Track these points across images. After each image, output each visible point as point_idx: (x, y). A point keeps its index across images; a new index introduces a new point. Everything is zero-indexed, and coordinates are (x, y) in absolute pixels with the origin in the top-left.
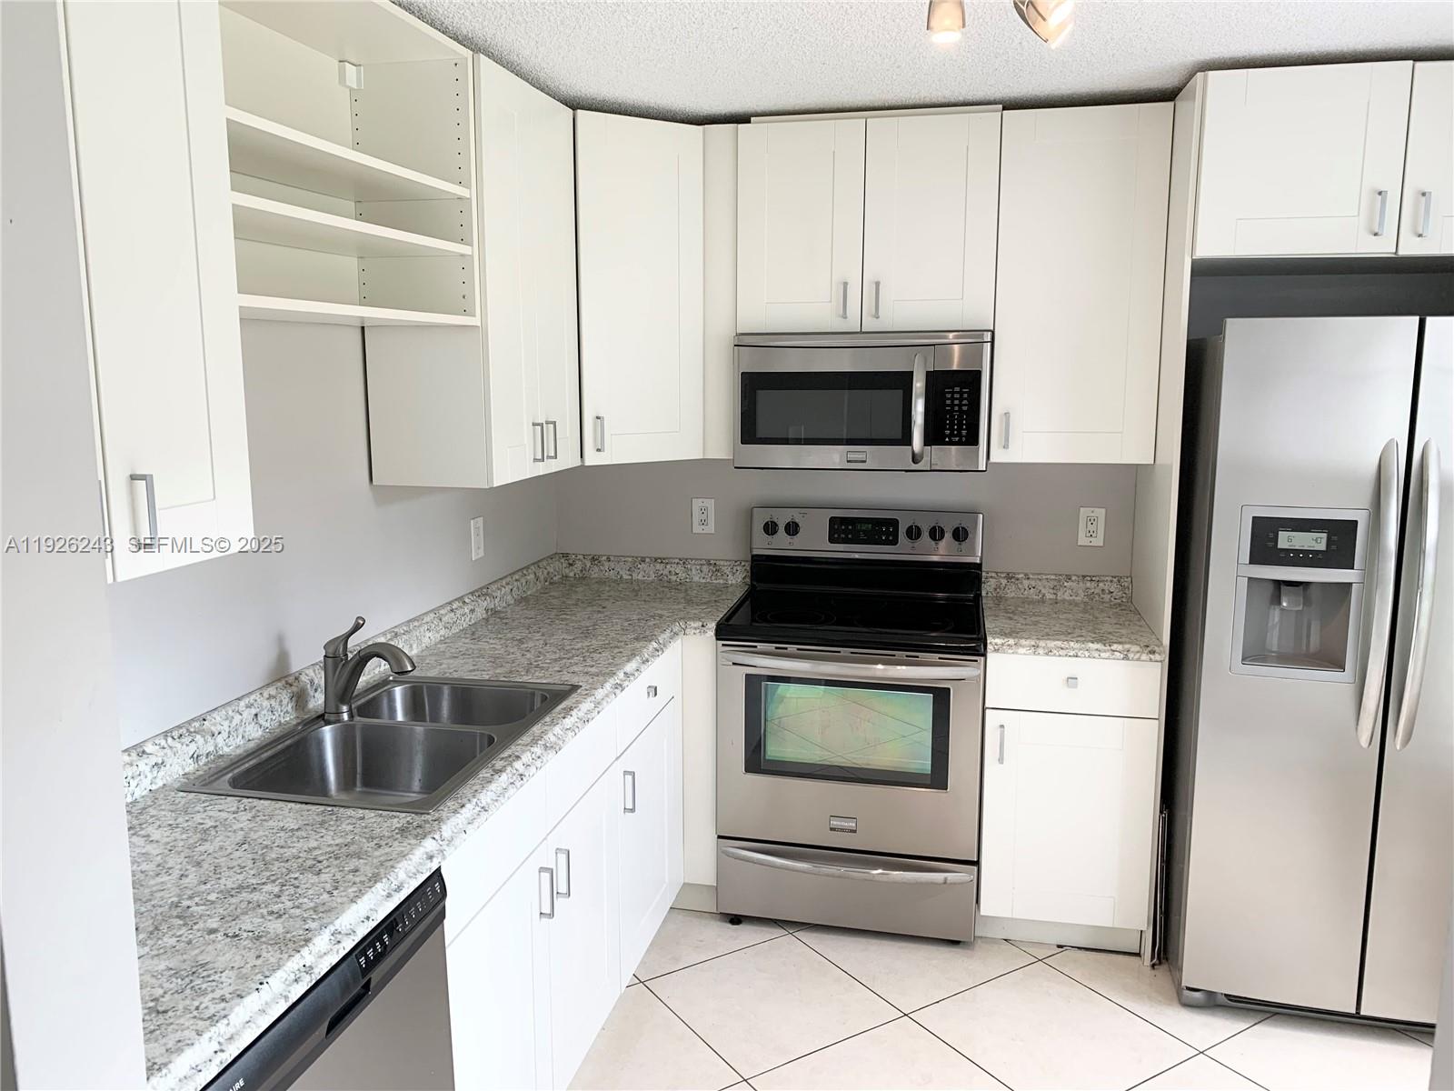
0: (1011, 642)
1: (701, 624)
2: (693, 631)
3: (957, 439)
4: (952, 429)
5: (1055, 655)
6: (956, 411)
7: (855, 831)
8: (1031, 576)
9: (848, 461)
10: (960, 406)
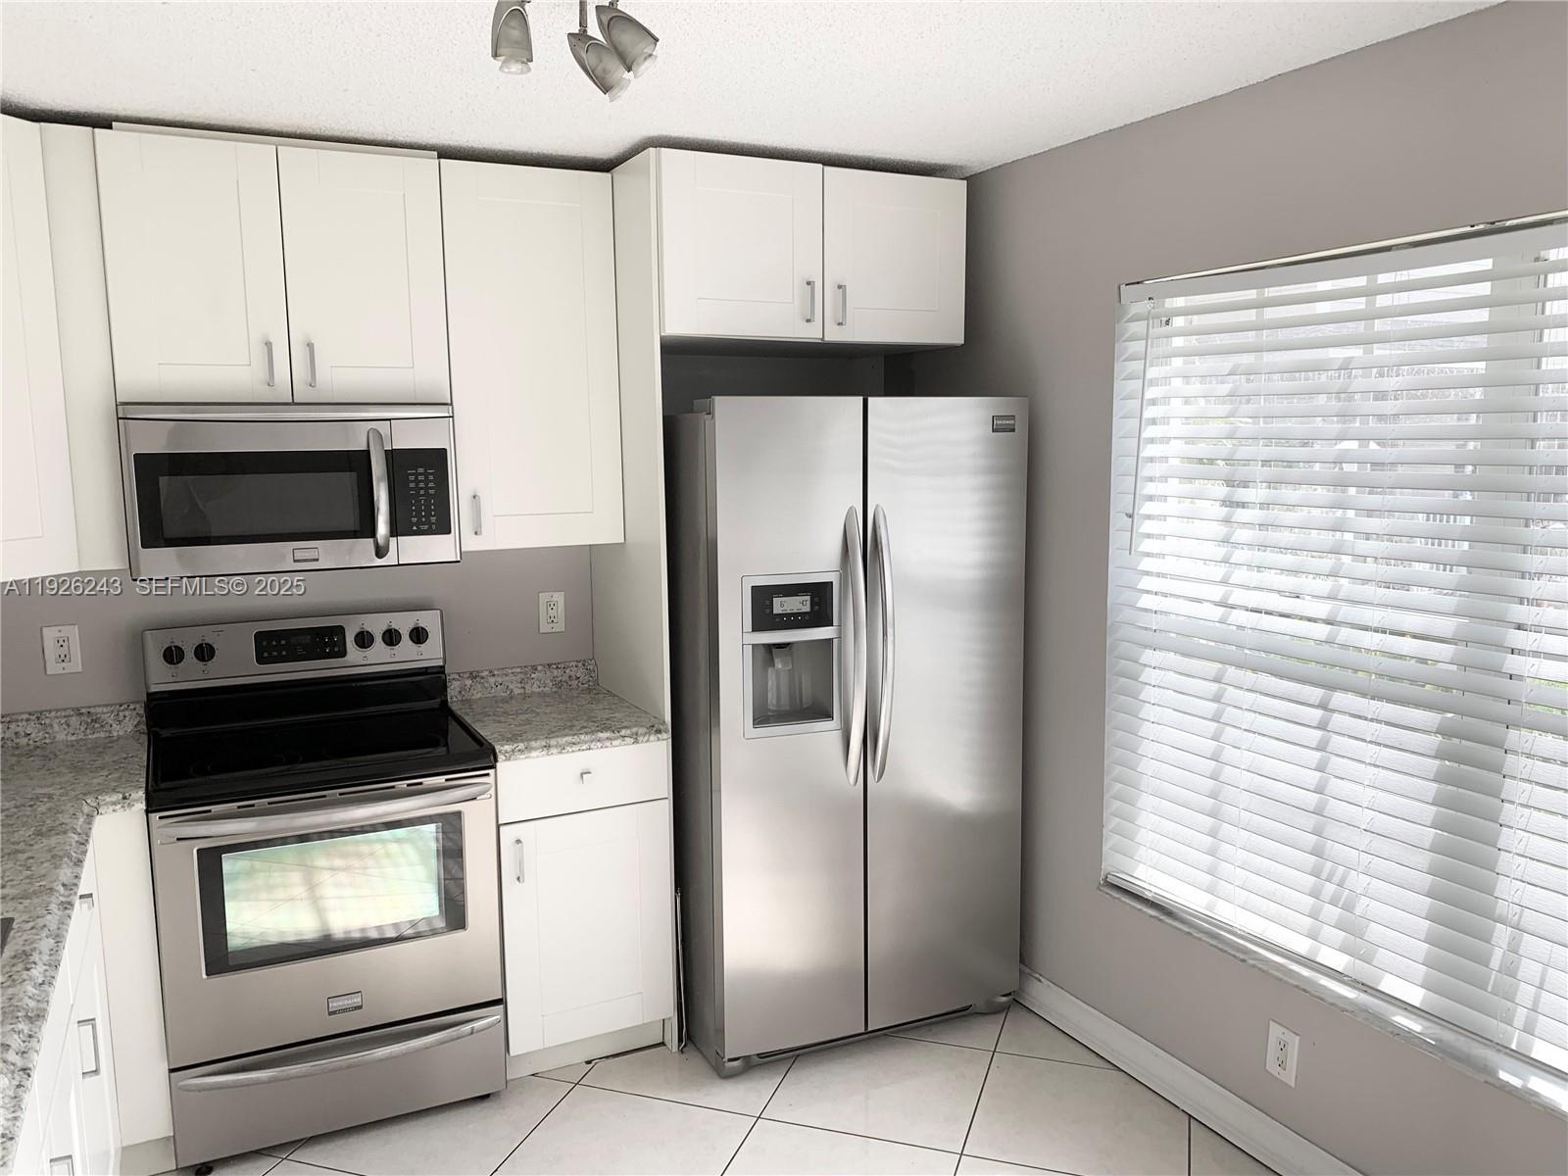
0: (521, 746)
1: (121, 796)
2: (111, 808)
3: (426, 527)
4: (419, 517)
5: (568, 752)
6: (422, 495)
7: (360, 1007)
8: (496, 673)
9: (295, 561)
10: (427, 489)
